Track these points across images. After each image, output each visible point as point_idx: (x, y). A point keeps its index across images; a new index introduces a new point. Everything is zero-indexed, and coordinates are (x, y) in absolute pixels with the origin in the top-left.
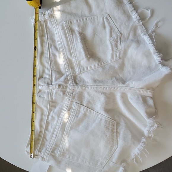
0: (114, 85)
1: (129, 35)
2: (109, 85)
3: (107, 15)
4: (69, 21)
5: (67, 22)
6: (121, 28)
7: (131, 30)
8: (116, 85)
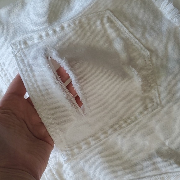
0: (160, 173)
1: (167, 49)
2: (148, 174)
3: (108, 12)
4: (21, 42)
5: (17, 44)
6: (145, 38)
7: (168, 38)
8: (164, 171)
